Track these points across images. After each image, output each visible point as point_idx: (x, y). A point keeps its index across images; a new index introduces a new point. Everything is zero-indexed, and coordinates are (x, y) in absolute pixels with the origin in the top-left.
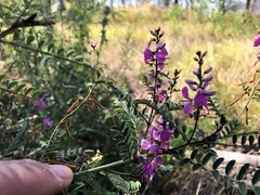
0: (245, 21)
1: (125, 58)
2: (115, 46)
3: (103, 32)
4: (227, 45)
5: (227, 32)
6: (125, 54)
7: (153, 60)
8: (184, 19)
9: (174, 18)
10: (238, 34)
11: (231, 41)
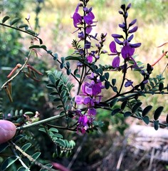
0: (165, 8)
1: (54, 42)
2: (45, 31)
3: (37, 20)
4: (148, 29)
5: (148, 18)
6: (55, 39)
7: (82, 23)
8: (108, 6)
9: (99, 5)
10: (158, 19)
11: (151, 25)
